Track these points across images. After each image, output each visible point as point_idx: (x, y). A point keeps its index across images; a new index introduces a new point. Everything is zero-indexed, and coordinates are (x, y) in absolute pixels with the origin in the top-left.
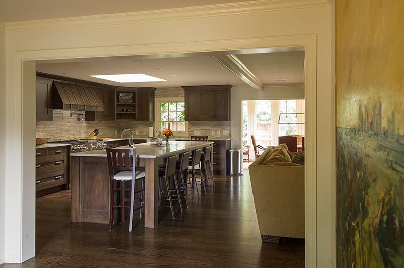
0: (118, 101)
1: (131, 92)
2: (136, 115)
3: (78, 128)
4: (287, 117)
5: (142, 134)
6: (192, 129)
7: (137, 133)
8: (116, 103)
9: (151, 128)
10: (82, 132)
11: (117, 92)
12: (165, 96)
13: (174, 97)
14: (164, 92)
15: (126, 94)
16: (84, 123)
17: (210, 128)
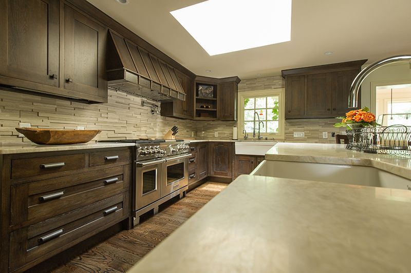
0: (197, 95)
1: (212, 85)
2: (217, 114)
3: (152, 124)
4: (392, 118)
5: (222, 136)
6: (291, 129)
7: (216, 134)
8: (195, 97)
9: (235, 129)
10: (157, 130)
11: (197, 83)
12: (253, 89)
13: (264, 89)
14: (251, 84)
15: (207, 86)
16: (159, 119)
17: (320, 128)
